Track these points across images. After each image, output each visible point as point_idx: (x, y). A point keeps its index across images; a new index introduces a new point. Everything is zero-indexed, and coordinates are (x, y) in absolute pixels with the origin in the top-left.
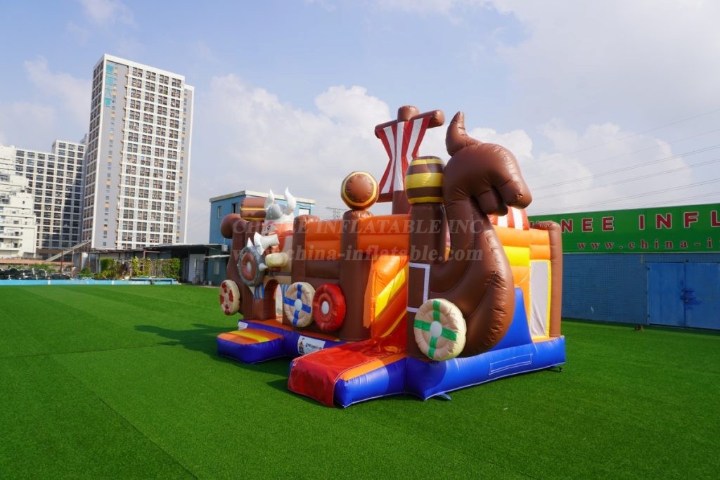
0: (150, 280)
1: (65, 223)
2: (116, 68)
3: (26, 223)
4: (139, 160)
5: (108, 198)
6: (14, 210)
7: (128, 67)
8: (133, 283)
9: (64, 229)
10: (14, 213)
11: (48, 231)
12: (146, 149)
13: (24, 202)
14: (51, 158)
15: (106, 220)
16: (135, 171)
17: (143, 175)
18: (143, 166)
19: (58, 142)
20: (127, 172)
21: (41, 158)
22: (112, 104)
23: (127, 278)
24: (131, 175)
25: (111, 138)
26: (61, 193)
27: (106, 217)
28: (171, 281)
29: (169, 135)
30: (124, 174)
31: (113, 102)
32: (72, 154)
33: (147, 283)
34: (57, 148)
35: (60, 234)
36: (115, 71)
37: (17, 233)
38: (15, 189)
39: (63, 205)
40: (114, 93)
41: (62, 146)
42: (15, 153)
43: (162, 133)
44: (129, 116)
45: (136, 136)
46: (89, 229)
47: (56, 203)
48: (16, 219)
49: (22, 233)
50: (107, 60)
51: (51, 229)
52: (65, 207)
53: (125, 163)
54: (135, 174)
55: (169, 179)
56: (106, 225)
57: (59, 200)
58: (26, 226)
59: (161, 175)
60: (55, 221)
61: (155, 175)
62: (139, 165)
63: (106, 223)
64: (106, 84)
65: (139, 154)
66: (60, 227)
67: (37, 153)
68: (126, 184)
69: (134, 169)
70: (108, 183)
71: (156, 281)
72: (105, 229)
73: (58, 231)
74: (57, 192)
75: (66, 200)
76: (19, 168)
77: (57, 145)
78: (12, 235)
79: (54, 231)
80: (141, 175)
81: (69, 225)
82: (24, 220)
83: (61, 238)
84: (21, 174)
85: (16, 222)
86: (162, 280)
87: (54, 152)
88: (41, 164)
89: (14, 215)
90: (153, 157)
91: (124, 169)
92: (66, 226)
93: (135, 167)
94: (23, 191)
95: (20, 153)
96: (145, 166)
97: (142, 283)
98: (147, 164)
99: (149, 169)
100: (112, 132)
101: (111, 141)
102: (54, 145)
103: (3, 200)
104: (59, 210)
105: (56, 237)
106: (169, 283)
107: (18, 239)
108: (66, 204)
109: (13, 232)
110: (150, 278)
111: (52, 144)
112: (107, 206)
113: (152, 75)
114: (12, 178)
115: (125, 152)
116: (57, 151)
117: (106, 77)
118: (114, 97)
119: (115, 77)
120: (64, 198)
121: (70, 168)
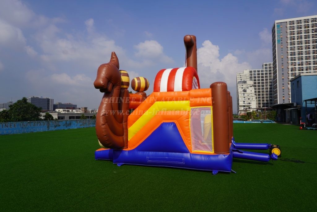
0: (261, 121)
1: (270, 97)
2: (281, 25)
3: (252, 99)
4: (297, 64)
5: (283, 84)
6: (248, 94)
7: (287, 22)
8: (253, 122)
9: (270, 100)
10: (248, 95)
11: (264, 101)
12: (300, 58)
13: (251, 91)
14: (262, 71)
15: (283, 94)
16: (295, 70)
17: (300, 71)
18: (299, 66)
19: (264, 64)
20: (291, 71)
21: (258, 72)
22: (281, 42)
23: (251, 120)
24: (294, 72)
25: (282, 57)
26: (267, 85)
27: (283, 93)
28: (271, 121)
29: (312, 48)
30: (290, 72)
31: (281, 40)
32: (270, 68)
33: (259, 122)
34: (264, 66)
35: (269, 102)
36: (281, 26)
37: (249, 103)
38: (248, 86)
39: (269, 90)
40: (281, 37)
41: (266, 65)
42: (249, 72)
43: (308, 48)
44: (290, 45)
45: (294, 53)
46: (276, 99)
47: (266, 89)
48: (249, 98)
49: (251, 103)
50: (277, 23)
51: (265, 100)
52: (270, 91)
53: (290, 67)
54: (296, 71)
55: (315, 70)
56: (284, 97)
57: (267, 88)
58: (252, 100)
59: (310, 69)
60: (266, 97)
61: (307, 70)
62: (297, 67)
63: (283, 96)
64: (277, 34)
65: (297, 61)
66: (268, 99)
67: (257, 70)
68: (292, 76)
69: (295, 69)
70: (283, 77)
71: (264, 121)
72: (284, 98)
73: (268, 101)
74: (266, 85)
75: (270, 88)
76: (251, 78)
77: (264, 65)
78: (248, 104)
79: (266, 101)
80: (299, 71)
81: (272, 98)
82: (252, 98)
83: (269, 104)
84: (252, 80)
85: (249, 99)
86: (267, 121)
87: (263, 68)
88: (259, 74)
89: (248, 96)
90: (304, 61)
91: (290, 70)
92: (271, 99)
93: (295, 68)
94: (251, 87)
95: (251, 72)
96: (301, 66)
97: (258, 122)
98: (301, 65)
99: (303, 67)
100: (282, 54)
101: (282, 58)
102: (263, 66)
103: (244, 91)
104: (267, 92)
105: (267, 103)
106: (270, 122)
107: (250, 106)
108: (270, 89)
109: (248, 103)
110: (261, 120)
111: (262, 65)
112: (283, 88)
113: (299, 21)
114: (247, 82)
115: (290, 62)
116: (264, 68)
117: (277, 30)
118: (282, 38)
119: (281, 29)
120: (269, 87)
121: (270, 74)
